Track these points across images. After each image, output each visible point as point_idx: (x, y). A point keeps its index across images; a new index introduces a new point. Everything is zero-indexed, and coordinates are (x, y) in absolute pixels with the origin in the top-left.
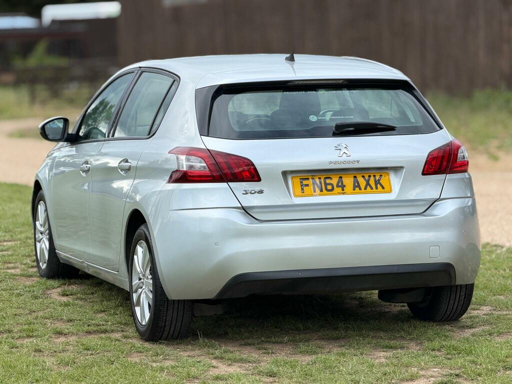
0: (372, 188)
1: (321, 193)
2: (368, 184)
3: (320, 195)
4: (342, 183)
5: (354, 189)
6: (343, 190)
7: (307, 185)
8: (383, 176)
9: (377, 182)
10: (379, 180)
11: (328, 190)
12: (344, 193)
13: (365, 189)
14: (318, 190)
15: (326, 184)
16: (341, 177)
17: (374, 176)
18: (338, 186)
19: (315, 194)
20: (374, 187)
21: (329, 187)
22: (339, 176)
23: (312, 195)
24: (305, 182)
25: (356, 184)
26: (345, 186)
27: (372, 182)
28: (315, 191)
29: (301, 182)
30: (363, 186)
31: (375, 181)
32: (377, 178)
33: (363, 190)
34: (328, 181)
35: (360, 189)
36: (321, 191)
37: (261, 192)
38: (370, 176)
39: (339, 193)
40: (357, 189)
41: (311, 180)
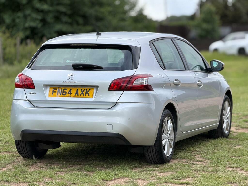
0: (83, 95)
1: (60, 96)
2: (82, 93)
3: (59, 97)
4: (71, 92)
5: (75, 95)
6: (70, 95)
7: (55, 92)
8: (90, 90)
9: (87, 93)
10: (88, 91)
11: (63, 95)
12: (70, 97)
13: (80, 95)
14: (59, 94)
15: (63, 92)
16: (71, 89)
17: (87, 90)
18: (68, 93)
19: (57, 96)
20: (85, 94)
21: (64, 93)
22: (70, 89)
23: (55, 97)
24: (55, 90)
25: (77, 93)
26: (71, 93)
27: (84, 92)
28: (58, 95)
29: (53, 90)
30: (80, 94)
31: (86, 92)
32: (88, 90)
33: (79, 96)
34: (65, 91)
35: (78, 95)
36: (60, 95)
37: (35, 94)
38: (84, 90)
39: (68, 96)
40: (77, 95)
41: (57, 89)
